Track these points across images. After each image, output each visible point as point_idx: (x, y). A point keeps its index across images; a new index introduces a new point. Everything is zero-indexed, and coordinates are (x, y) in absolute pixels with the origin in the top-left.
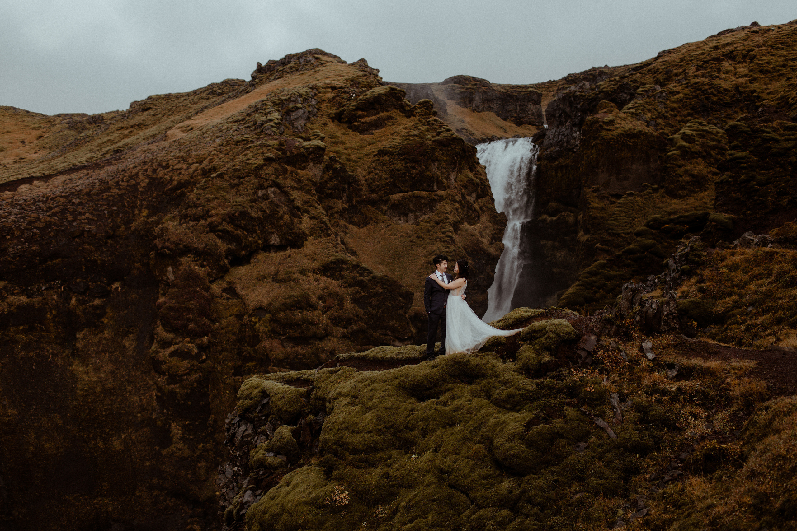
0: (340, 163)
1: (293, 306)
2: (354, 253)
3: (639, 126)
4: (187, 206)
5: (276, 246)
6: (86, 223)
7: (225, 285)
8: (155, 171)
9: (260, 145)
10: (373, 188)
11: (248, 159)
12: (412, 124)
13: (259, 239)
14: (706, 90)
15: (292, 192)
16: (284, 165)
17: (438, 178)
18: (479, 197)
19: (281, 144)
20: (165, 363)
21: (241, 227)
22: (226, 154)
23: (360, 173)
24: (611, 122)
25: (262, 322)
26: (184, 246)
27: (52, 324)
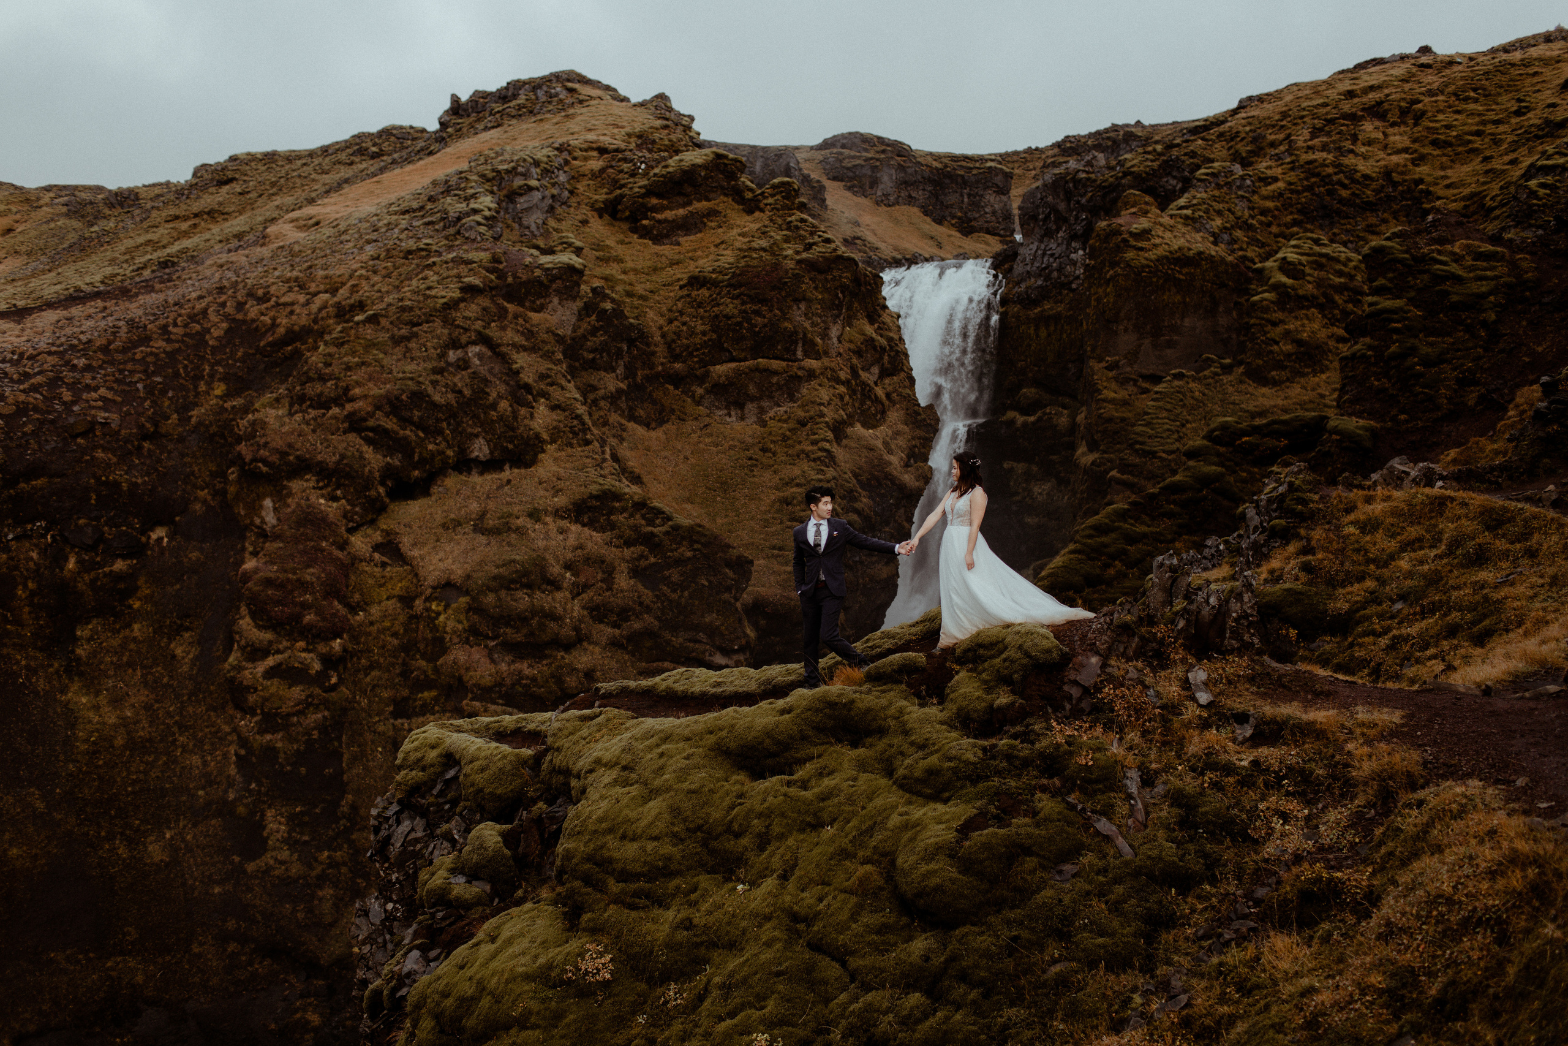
0: (613, 301)
1: (513, 581)
2: (636, 479)
3: (1197, 242)
4: (303, 379)
5: (481, 462)
6: (99, 408)
7: (378, 537)
8: (240, 306)
9: (453, 260)
10: (678, 351)
11: (429, 288)
12: (757, 226)
13: (449, 447)
14: (1329, 175)
15: (515, 356)
16: (500, 301)
17: (805, 335)
18: (884, 374)
19: (495, 260)
20: (256, 690)
21: (413, 423)
22: (384, 277)
23: (653, 320)
24: (1145, 234)
25: (450, 612)
26: (298, 457)
27: (27, 609)
